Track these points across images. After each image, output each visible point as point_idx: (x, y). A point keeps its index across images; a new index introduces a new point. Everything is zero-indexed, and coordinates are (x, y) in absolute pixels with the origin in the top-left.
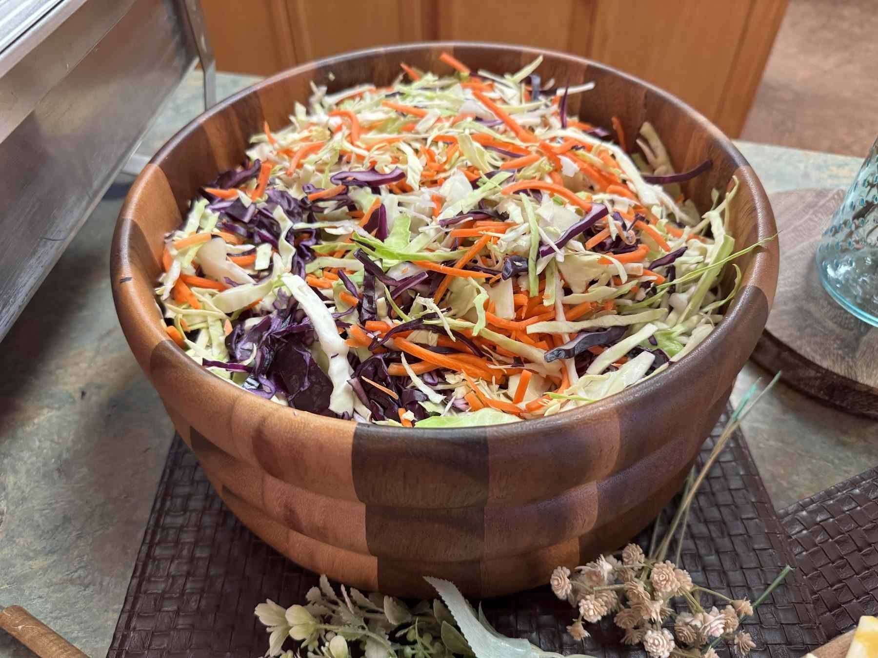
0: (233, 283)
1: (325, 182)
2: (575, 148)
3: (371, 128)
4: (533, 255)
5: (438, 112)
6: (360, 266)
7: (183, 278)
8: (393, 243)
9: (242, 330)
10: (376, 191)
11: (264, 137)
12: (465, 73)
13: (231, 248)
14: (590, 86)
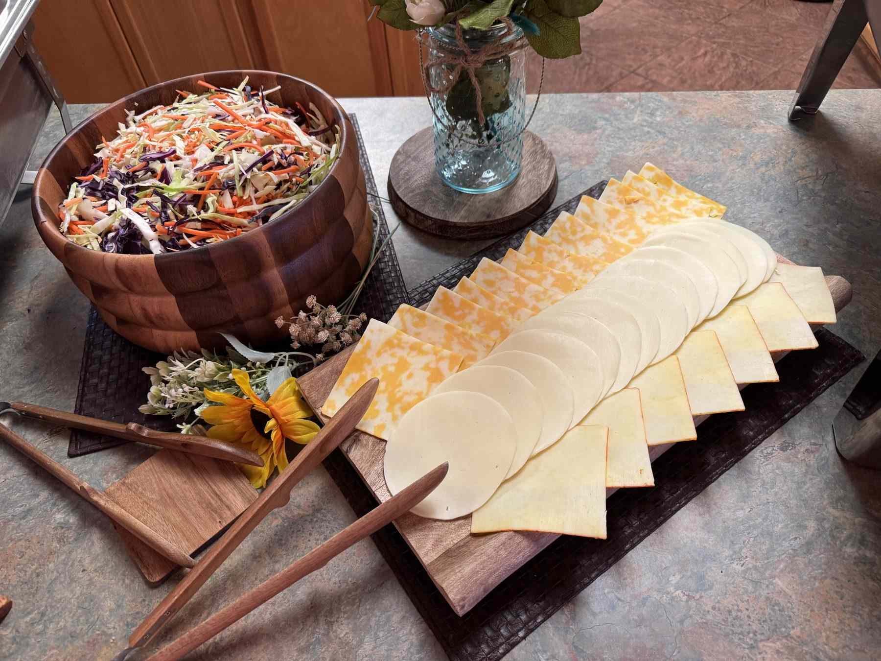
0: (98, 219)
1: (137, 163)
2: (267, 123)
3: (160, 130)
4: (237, 178)
5: (194, 116)
6: (158, 198)
7: (72, 222)
8: (173, 185)
9: (107, 239)
10: (163, 161)
11: (103, 145)
12: (213, 89)
13: (94, 204)
14: (279, 87)
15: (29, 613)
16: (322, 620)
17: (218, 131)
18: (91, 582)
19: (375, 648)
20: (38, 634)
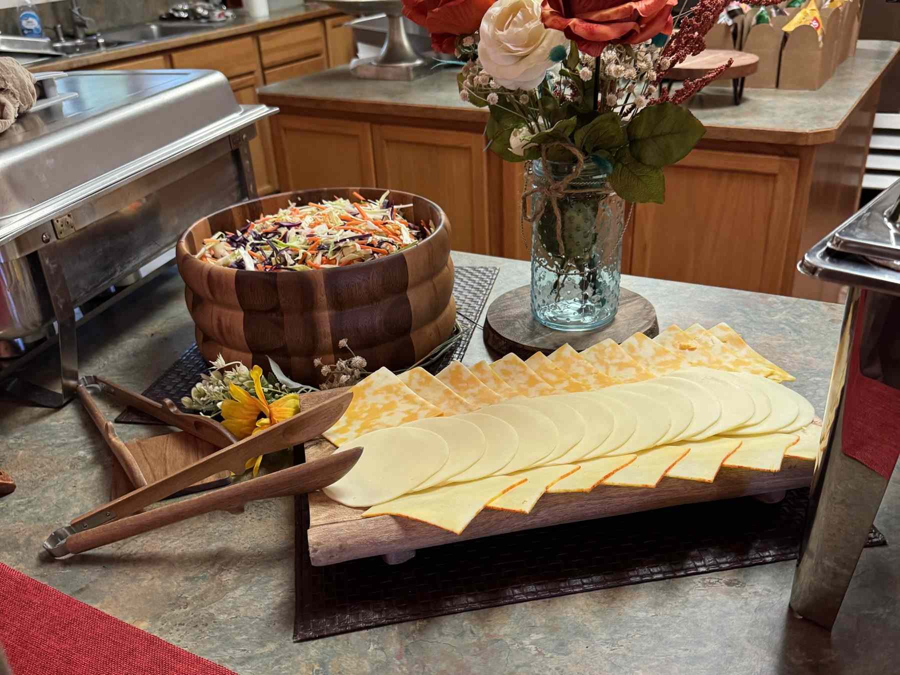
2: (385, 224)
4: (332, 244)
5: (332, 208)
8: (287, 243)
10: (289, 228)
12: (362, 199)
14: (414, 205)
15: (22, 498)
16: (217, 566)
17: (342, 220)
18: (74, 494)
19: (243, 595)
20: (18, 511)
